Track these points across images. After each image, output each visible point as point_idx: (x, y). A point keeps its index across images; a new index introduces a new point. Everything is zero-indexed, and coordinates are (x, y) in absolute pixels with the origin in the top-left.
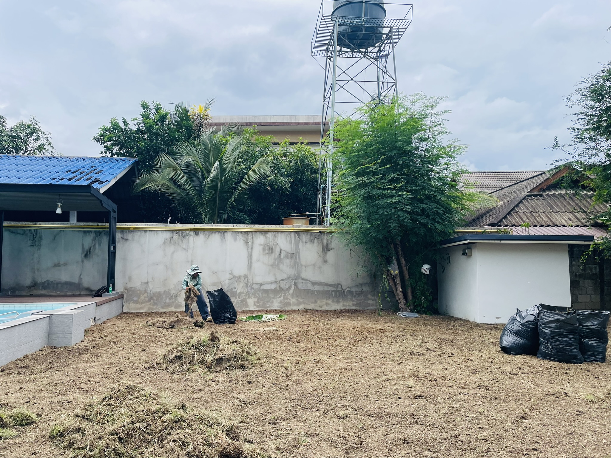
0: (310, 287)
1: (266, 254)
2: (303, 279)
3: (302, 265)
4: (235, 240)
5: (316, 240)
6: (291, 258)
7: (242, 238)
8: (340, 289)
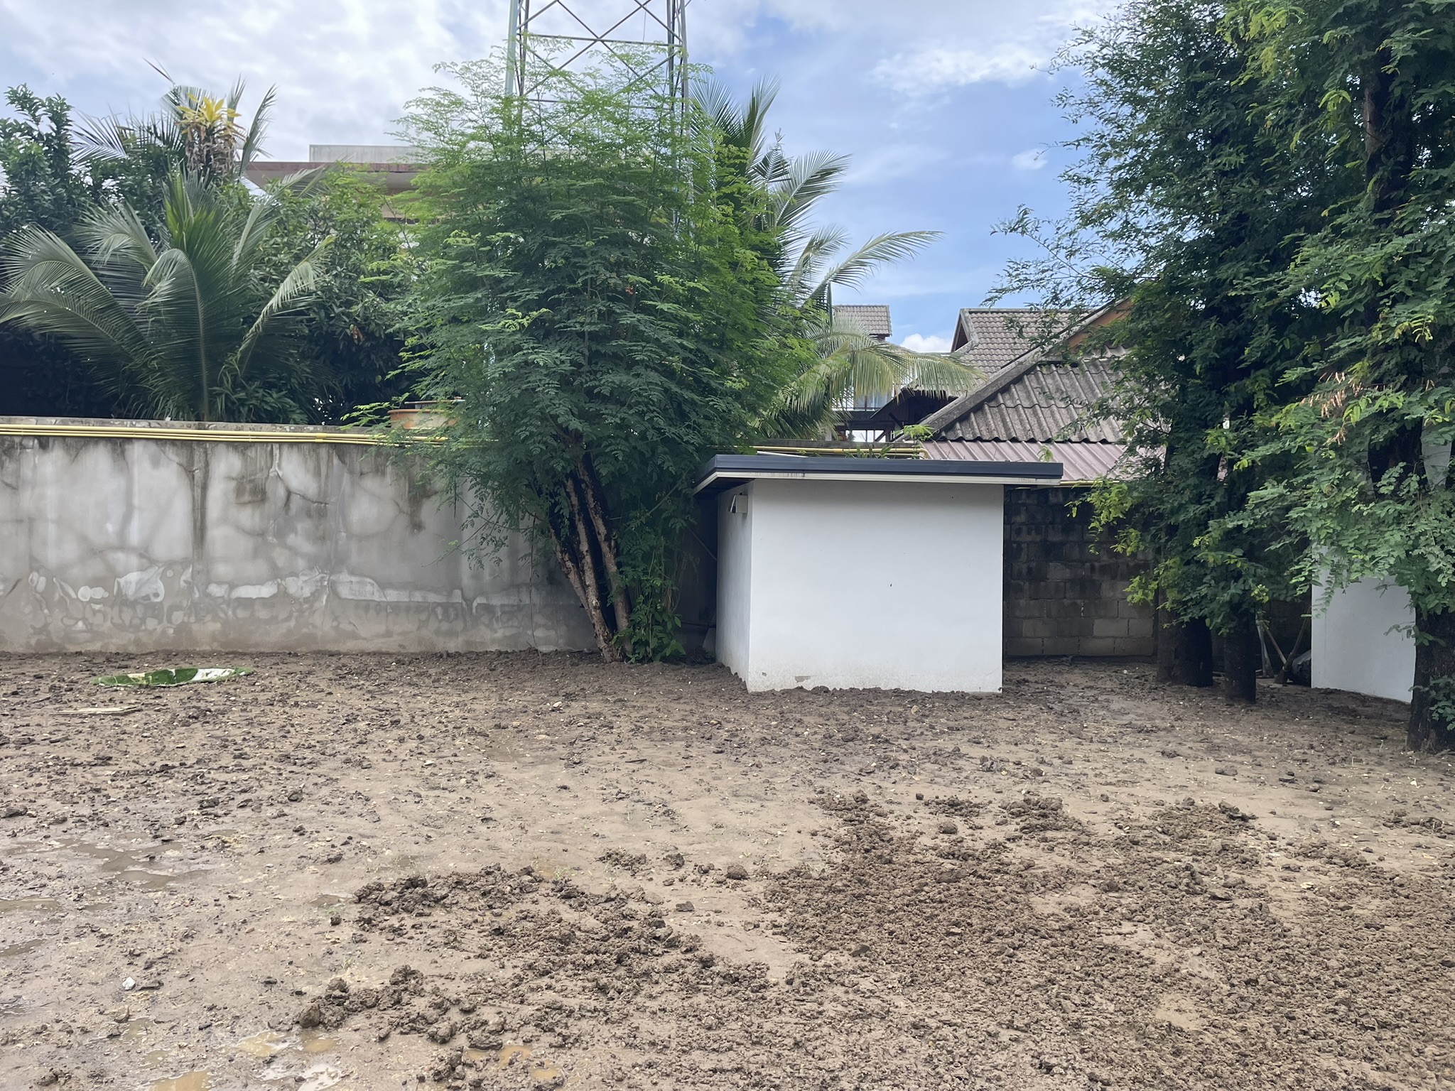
0: (371, 592)
1: (244, 504)
2: (353, 573)
3: (350, 535)
4: (156, 463)
5: (389, 468)
6: (319, 515)
7: (176, 459)
8: (460, 600)
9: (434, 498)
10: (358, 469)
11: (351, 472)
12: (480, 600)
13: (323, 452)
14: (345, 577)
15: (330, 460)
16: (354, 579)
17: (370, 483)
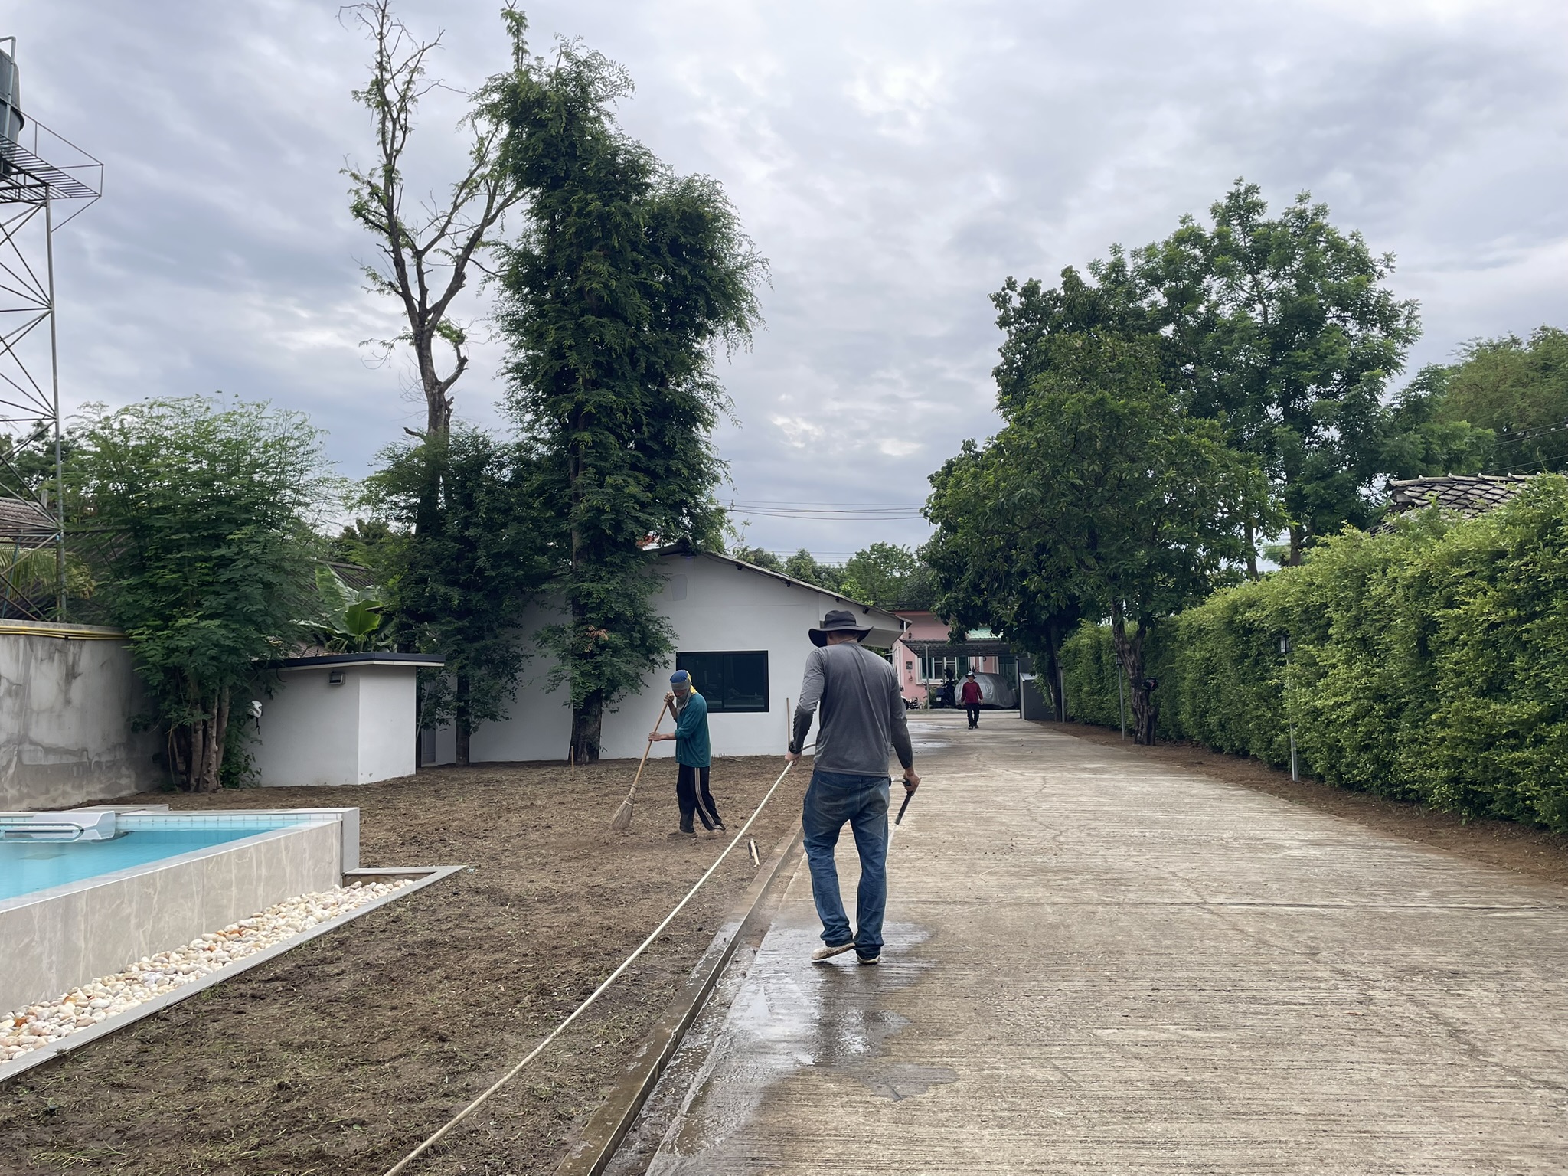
0: (42, 760)
2: (32, 743)
3: (32, 711)
5: (57, 655)
6: (17, 694)
8: (85, 760)
9: (79, 679)
10: (39, 656)
11: (36, 659)
12: (97, 759)
13: (22, 640)
14: (27, 747)
15: (25, 646)
16: (32, 747)
17: (45, 666)
